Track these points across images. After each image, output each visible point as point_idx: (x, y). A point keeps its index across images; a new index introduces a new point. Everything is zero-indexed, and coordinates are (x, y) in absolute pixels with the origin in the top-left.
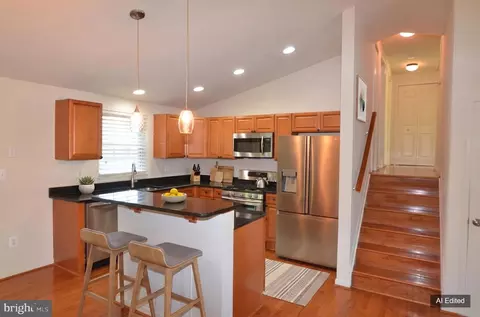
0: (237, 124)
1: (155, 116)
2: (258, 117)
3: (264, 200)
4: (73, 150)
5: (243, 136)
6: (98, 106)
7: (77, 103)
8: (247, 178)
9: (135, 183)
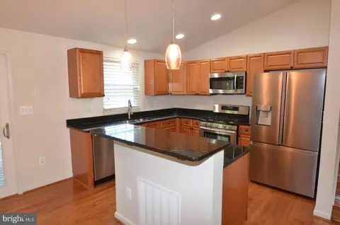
0: (212, 65)
1: (145, 61)
2: (231, 59)
3: (238, 130)
4: (82, 90)
5: (216, 75)
6: (100, 53)
7: (83, 51)
8: (217, 111)
9: (131, 116)
